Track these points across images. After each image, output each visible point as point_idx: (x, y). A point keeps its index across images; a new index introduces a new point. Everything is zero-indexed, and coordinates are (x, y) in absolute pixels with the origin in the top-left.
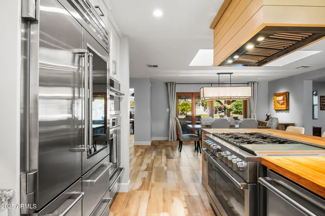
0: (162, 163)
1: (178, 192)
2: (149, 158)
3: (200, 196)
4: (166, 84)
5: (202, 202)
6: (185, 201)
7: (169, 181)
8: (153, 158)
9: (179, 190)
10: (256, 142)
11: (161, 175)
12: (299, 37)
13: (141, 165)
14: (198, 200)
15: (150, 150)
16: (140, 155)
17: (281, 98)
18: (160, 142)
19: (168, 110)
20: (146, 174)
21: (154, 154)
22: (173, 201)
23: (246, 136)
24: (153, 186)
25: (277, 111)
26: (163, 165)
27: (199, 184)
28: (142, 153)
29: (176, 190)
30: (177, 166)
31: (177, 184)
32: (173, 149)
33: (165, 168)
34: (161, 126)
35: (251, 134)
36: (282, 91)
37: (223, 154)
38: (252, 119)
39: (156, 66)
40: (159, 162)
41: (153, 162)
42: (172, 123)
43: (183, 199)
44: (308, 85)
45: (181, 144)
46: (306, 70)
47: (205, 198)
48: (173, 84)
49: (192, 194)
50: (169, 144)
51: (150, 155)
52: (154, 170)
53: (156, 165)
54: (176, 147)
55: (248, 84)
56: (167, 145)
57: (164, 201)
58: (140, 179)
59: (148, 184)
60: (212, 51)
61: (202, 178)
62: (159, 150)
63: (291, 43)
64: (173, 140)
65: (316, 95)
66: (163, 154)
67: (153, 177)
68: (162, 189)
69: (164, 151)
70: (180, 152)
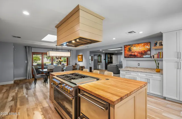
0: (23, 93)
1: (37, 108)
2: (13, 92)
3: (49, 106)
4: (26, 47)
5: (51, 108)
6: (42, 111)
7: (30, 103)
8: (16, 91)
9: (37, 106)
10: (75, 78)
11: (24, 101)
12: (89, 41)
13: (7, 98)
14: (48, 108)
15: (14, 87)
16: (5, 92)
17: (80, 57)
18: (20, 80)
19: (26, 62)
20: (12, 103)
21: (17, 89)
22: (34, 114)
23: (71, 76)
24: (19, 109)
25: (79, 61)
26: (25, 94)
27: (48, 100)
28: (7, 90)
29: (35, 107)
30: (34, 93)
31: (35, 103)
32: (30, 84)
33: (27, 96)
34: (21, 71)
35: (72, 74)
36: (81, 54)
37: (63, 85)
38: (70, 65)
39: (20, 37)
40: (22, 93)
41: (17, 94)
42: (29, 68)
43: (40, 110)
44: (88, 53)
45: (36, 80)
46: (88, 48)
47: (52, 106)
48: (30, 47)
49: (45, 106)
50: (27, 81)
51: (14, 90)
52: (18, 99)
53: (19, 95)
54: (32, 82)
55: (69, 50)
56: (26, 81)
57: (28, 115)
58: (8, 107)
59: (15, 109)
60: (56, 36)
61: (50, 96)
62: (21, 86)
63: (86, 42)
64: (30, 78)
65: (90, 56)
66: (24, 88)
67: (18, 104)
68: (26, 109)
69: (24, 86)
70: (35, 84)
